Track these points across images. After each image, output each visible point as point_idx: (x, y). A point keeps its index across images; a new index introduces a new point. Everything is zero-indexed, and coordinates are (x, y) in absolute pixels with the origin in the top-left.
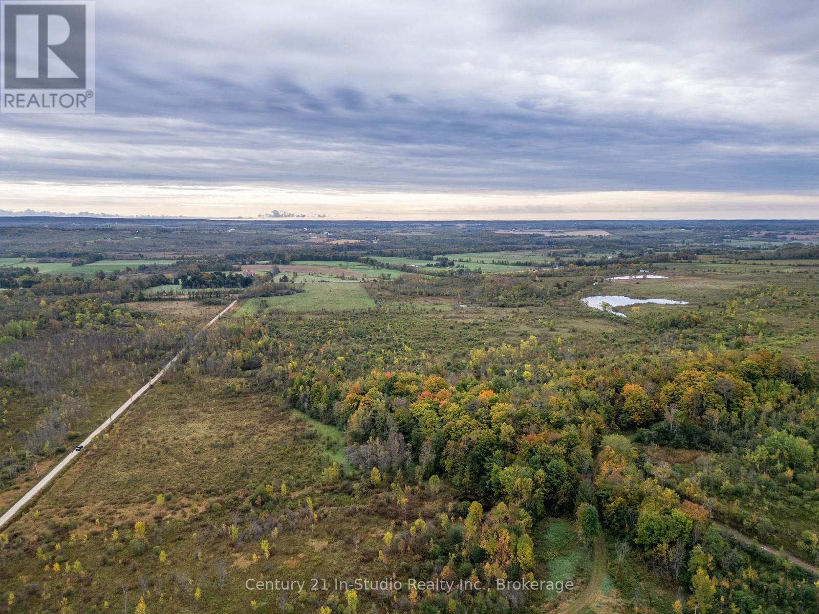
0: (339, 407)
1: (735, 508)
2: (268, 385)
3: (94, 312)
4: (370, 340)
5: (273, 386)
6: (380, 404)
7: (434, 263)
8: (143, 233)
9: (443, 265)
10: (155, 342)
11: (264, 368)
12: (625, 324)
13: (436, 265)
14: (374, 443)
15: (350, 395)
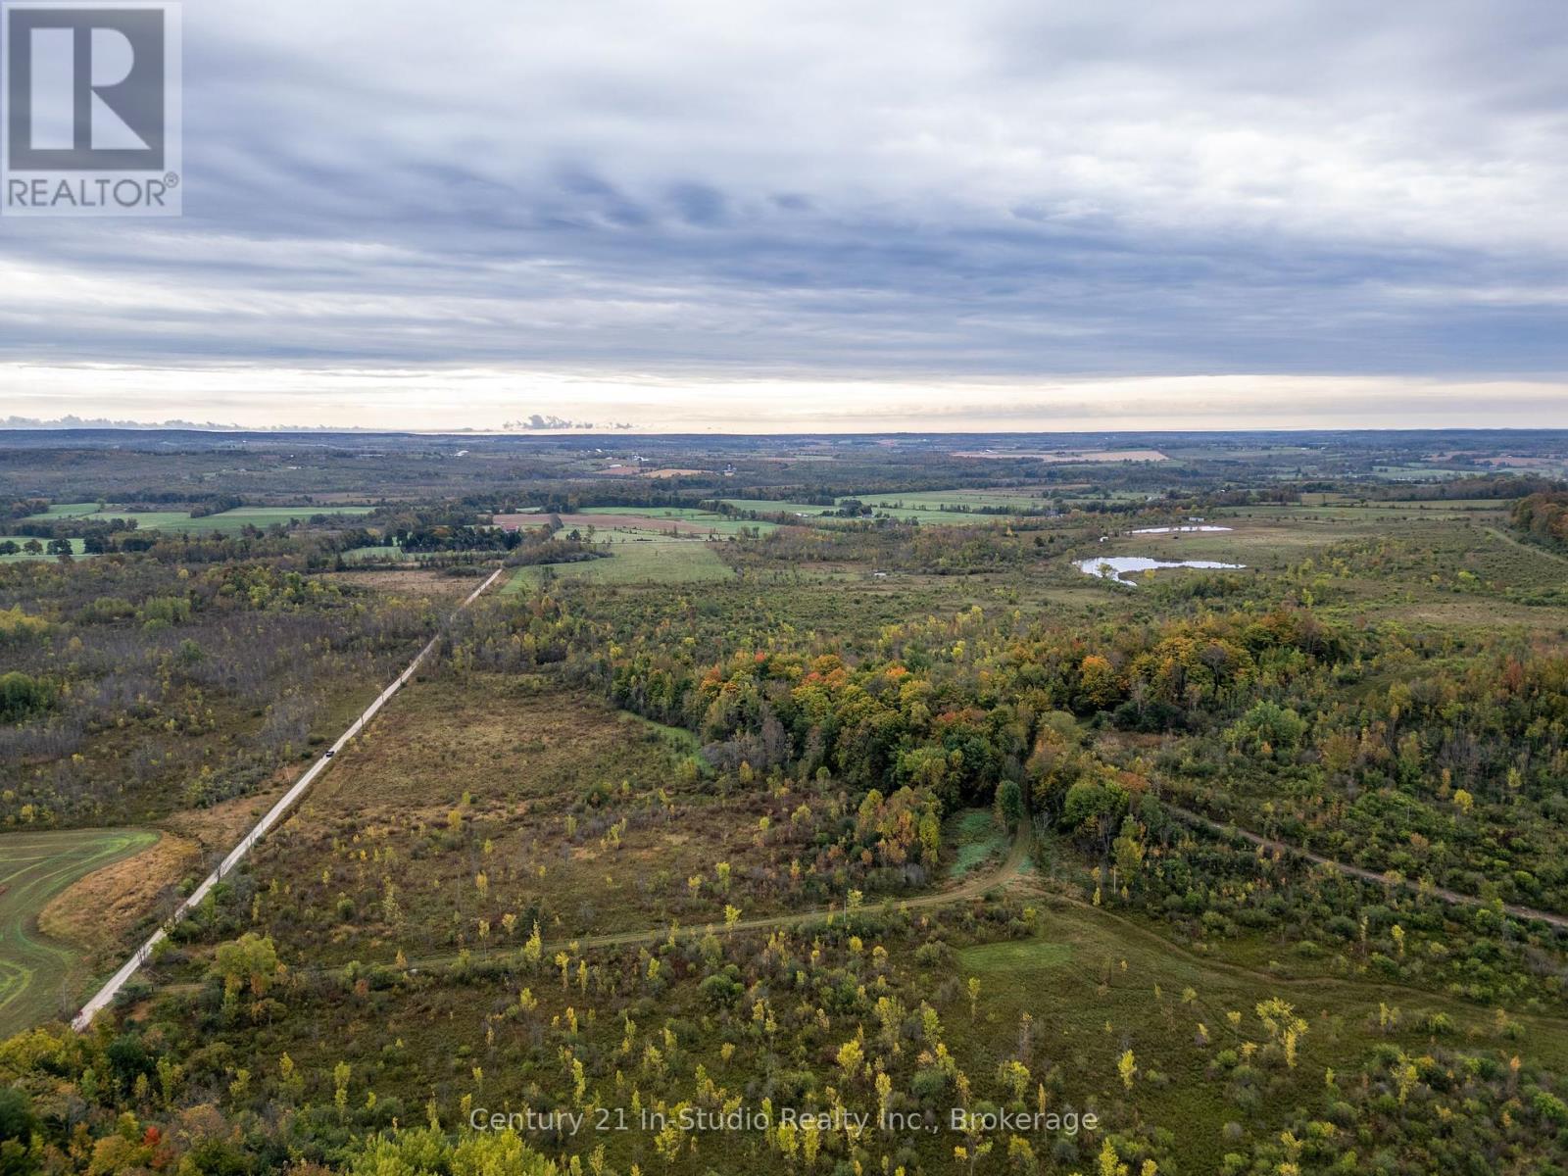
0: (690, 700)
1: (1190, 785)
2: (581, 680)
3: (277, 585)
4: (730, 619)
5: (588, 682)
6: (750, 690)
7: (835, 510)
8: (302, 458)
9: (852, 513)
10: (390, 626)
11: (572, 658)
12: (1129, 594)
13: (840, 514)
14: (742, 740)
15: (707, 682)
